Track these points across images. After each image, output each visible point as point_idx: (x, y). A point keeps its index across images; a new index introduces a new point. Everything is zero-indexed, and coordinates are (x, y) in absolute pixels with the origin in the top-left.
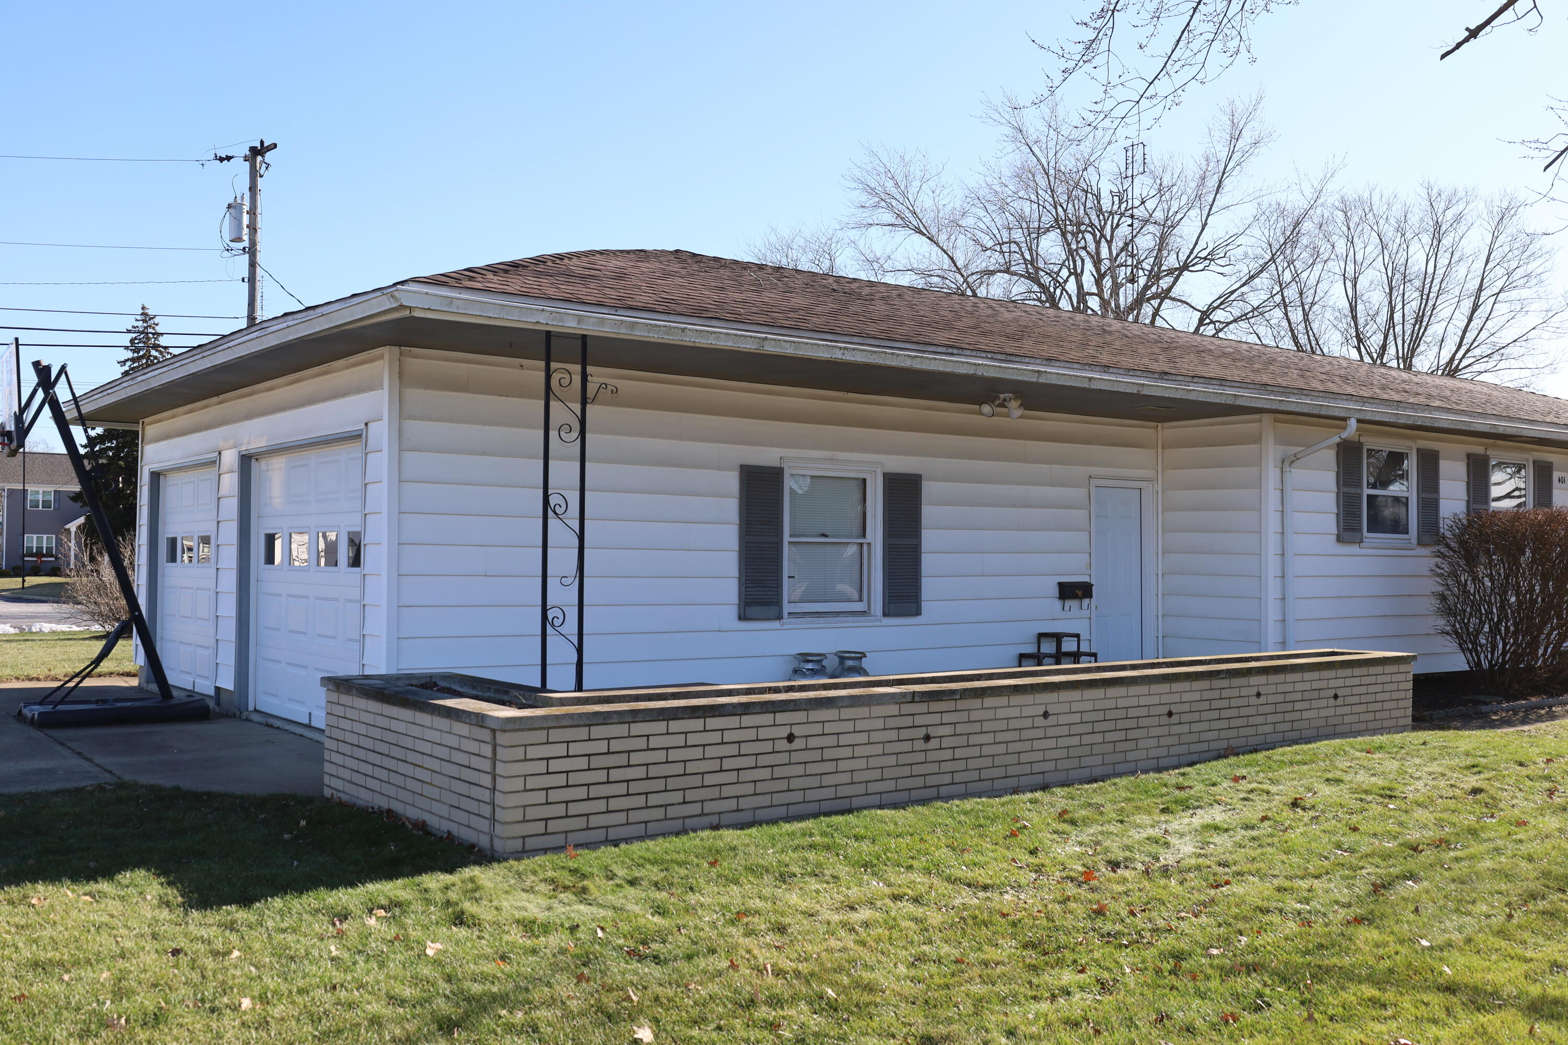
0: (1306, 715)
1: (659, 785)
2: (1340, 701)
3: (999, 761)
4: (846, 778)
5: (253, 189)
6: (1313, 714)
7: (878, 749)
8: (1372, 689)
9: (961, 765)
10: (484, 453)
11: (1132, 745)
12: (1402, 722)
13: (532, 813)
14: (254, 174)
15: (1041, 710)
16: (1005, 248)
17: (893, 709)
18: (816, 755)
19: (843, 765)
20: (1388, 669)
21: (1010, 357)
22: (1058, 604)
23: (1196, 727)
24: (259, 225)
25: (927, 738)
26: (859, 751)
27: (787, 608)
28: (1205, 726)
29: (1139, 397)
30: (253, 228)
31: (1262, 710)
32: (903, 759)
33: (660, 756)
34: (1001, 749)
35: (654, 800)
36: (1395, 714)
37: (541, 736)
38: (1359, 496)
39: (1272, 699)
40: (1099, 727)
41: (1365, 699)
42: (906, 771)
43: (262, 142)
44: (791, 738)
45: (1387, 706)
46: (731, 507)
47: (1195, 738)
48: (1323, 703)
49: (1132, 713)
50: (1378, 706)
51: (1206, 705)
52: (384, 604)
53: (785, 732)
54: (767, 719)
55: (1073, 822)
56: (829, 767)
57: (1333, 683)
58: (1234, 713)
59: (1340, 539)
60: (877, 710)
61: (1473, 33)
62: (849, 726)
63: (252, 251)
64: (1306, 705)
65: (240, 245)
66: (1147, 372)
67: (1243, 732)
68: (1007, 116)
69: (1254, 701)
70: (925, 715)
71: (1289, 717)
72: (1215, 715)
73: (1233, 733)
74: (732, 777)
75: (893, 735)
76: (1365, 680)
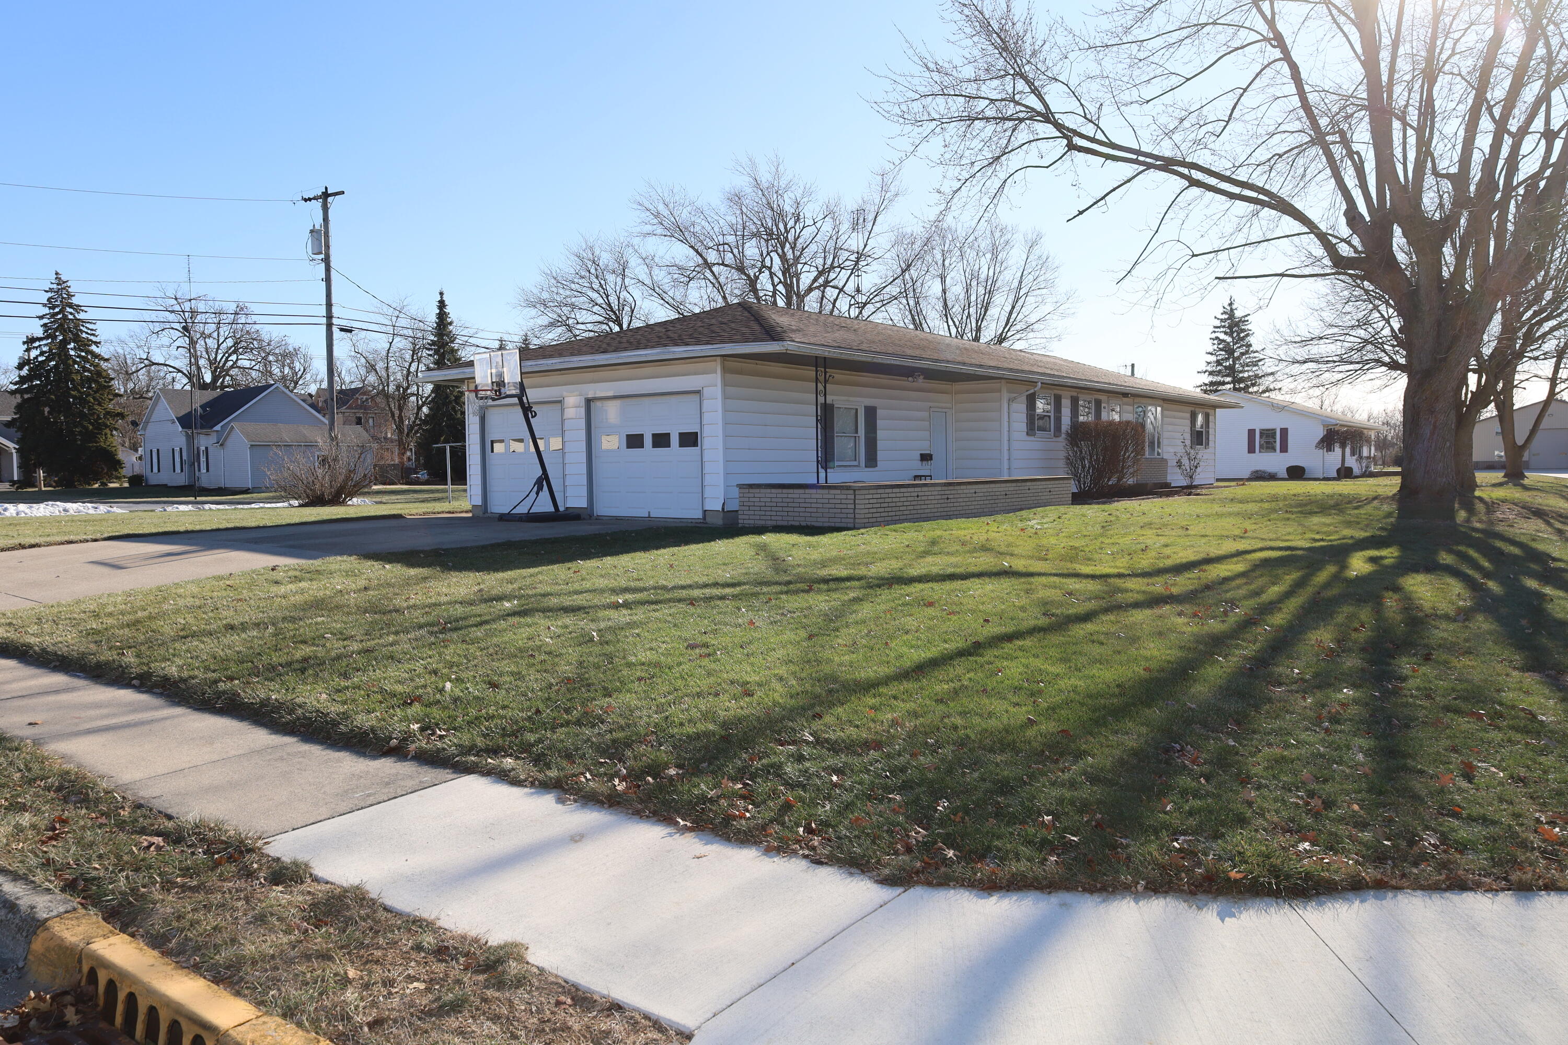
0: (1041, 498)
1: (890, 509)
2: (1051, 493)
3: (964, 508)
5: (326, 219)
7: (937, 502)
8: (1060, 489)
9: (955, 509)
12: (1069, 502)
13: (867, 516)
14: (325, 211)
18: (923, 502)
19: (929, 506)
20: (1065, 482)
22: (920, 463)
23: (1013, 500)
24: (330, 243)
25: (948, 499)
26: (932, 502)
27: (836, 463)
30: (327, 247)
31: (1030, 495)
32: (942, 505)
33: (891, 500)
35: (890, 514)
36: (1066, 499)
37: (867, 492)
38: (1035, 415)
39: (1032, 491)
40: (988, 498)
41: (1058, 493)
43: (330, 189)
44: (918, 496)
45: (1064, 496)
47: (1012, 504)
48: (1046, 494)
49: (996, 494)
51: (1015, 492)
52: (723, 461)
53: (916, 494)
56: (926, 507)
57: (1049, 486)
59: (1027, 434)
61: (1081, 213)
63: (327, 261)
65: (319, 257)
69: (1028, 491)
70: (948, 491)
71: (1036, 498)
73: (1022, 503)
74: (905, 508)
75: (940, 497)
76: (1058, 486)
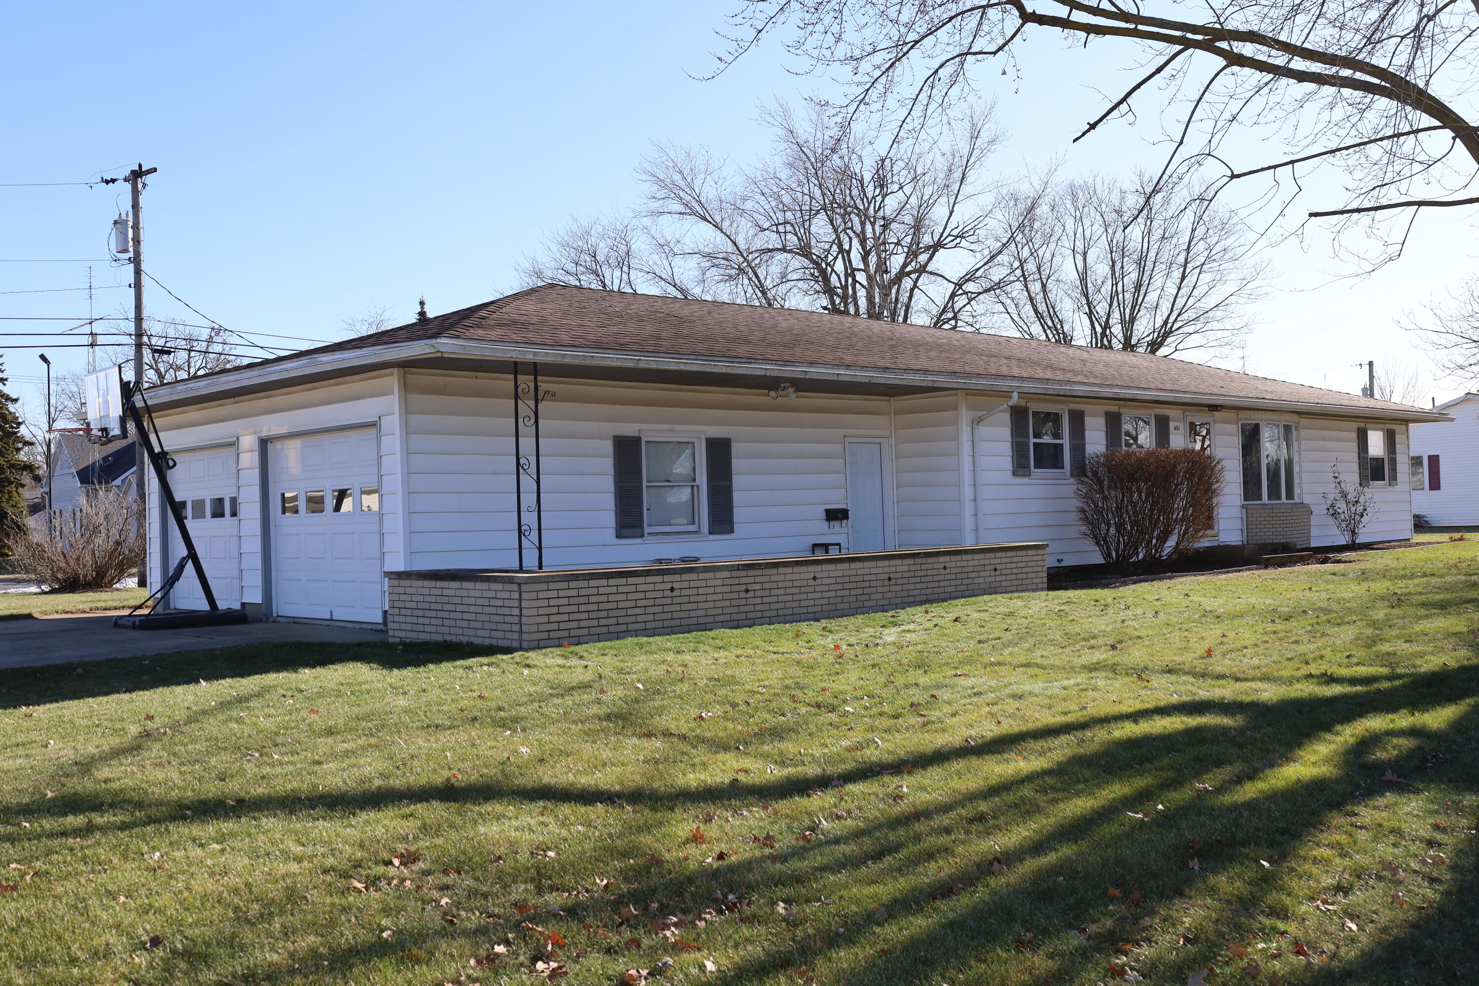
0: (976, 581)
1: (604, 614)
2: (998, 572)
3: (788, 605)
4: (702, 613)
5: (136, 206)
6: (981, 580)
7: (720, 597)
8: (1019, 565)
9: (766, 607)
10: (456, 434)
11: (867, 597)
12: (1040, 586)
13: (542, 627)
14: (136, 194)
15: (812, 576)
16: (781, 229)
17: (727, 574)
18: (686, 599)
19: (701, 605)
20: (1030, 552)
21: (787, 363)
22: (826, 524)
23: (906, 587)
24: (142, 238)
25: (747, 591)
26: (710, 598)
27: (647, 530)
28: (911, 587)
29: (870, 384)
30: (137, 241)
31: (947, 577)
32: (734, 603)
33: (605, 598)
34: (789, 598)
35: (602, 622)
36: (1035, 581)
37: (545, 587)
38: (1028, 444)
39: (953, 571)
40: (846, 586)
41: (1015, 571)
42: (736, 610)
43: (140, 166)
44: (672, 589)
45: (1029, 576)
46: (608, 464)
47: (906, 594)
48: (987, 574)
49: (866, 578)
50: (1024, 576)
51: (912, 574)
52: (401, 532)
53: (669, 586)
54: (659, 579)
55: (830, 632)
56: (694, 606)
57: (993, 561)
58: (930, 579)
59: (1014, 474)
60: (718, 575)
61: (1093, 126)
62: (703, 583)
63: (136, 261)
64: (976, 574)
65: (126, 256)
66: (876, 368)
67: (935, 591)
68: (779, 119)
69: (942, 571)
70: (746, 578)
71: (965, 582)
72: (918, 580)
73: (930, 591)
74: (642, 611)
75: (728, 589)
76: (1014, 560)
